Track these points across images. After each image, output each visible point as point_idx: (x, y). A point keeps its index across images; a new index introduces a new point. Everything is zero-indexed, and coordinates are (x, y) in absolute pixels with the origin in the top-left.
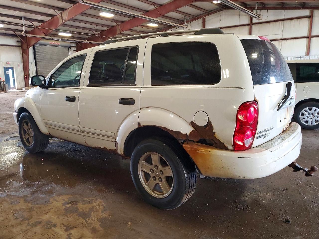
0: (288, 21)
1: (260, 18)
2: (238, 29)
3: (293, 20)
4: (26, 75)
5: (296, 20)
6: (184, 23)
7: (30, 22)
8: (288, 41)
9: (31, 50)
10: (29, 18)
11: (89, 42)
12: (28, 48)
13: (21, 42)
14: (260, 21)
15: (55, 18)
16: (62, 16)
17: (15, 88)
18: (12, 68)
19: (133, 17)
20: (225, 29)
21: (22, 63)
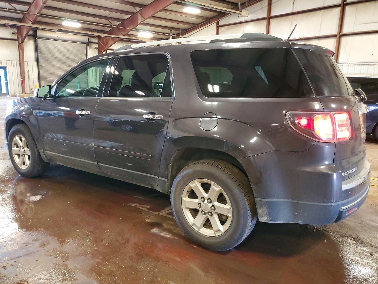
4: (22, 78)
6: (238, 7)
7: (10, 5)
12: (22, 42)
17: (8, 93)
18: (4, 68)
20: (300, 15)
21: (19, 62)
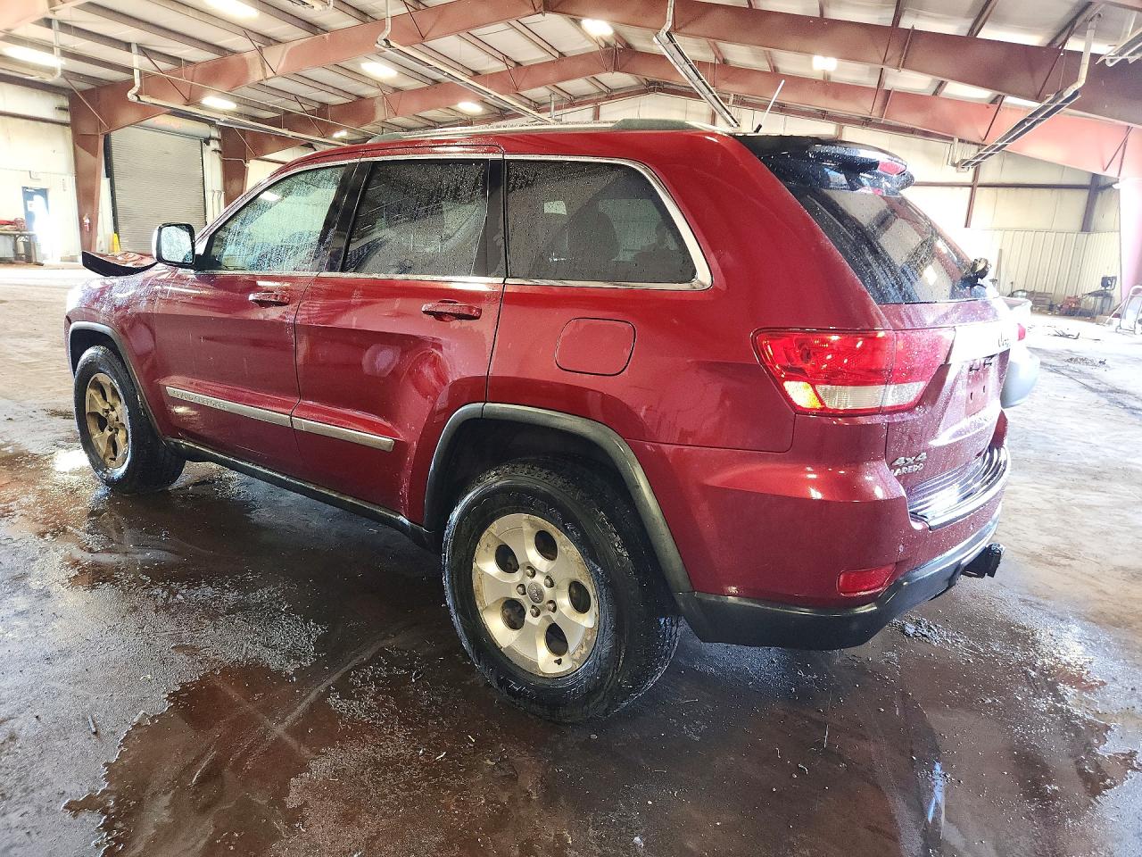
7: (152, 61)
10: (148, 49)
12: (104, 134)
13: (70, 110)
15: (232, 58)
16: (263, 59)
19: (430, 82)
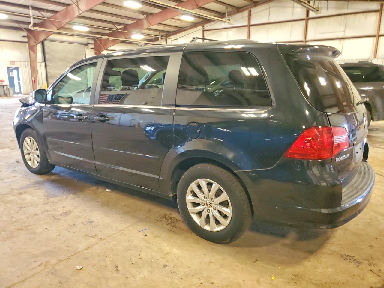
0: (353, 15)
1: (318, 12)
2: (291, 25)
3: (358, 15)
4: (34, 78)
5: (361, 15)
6: (225, 17)
7: (40, 13)
8: (351, 40)
9: (39, 47)
10: (37, 8)
11: (110, 38)
12: (37, 45)
13: (28, 37)
14: (319, 15)
15: (70, 7)
16: (78, 6)
17: (20, 93)
18: (17, 69)
19: (164, 9)
20: (275, 25)
21: (29, 63)
